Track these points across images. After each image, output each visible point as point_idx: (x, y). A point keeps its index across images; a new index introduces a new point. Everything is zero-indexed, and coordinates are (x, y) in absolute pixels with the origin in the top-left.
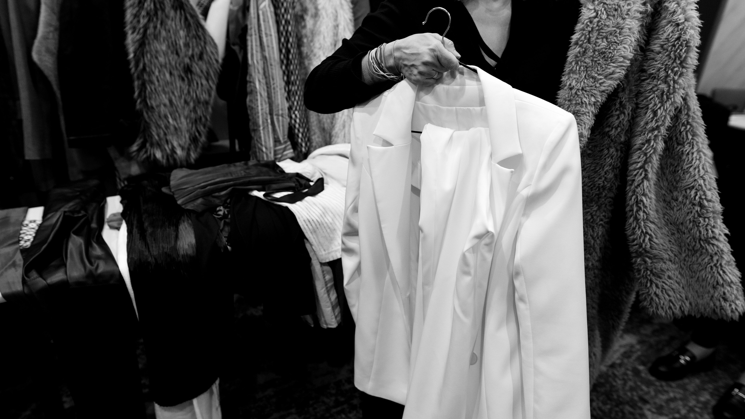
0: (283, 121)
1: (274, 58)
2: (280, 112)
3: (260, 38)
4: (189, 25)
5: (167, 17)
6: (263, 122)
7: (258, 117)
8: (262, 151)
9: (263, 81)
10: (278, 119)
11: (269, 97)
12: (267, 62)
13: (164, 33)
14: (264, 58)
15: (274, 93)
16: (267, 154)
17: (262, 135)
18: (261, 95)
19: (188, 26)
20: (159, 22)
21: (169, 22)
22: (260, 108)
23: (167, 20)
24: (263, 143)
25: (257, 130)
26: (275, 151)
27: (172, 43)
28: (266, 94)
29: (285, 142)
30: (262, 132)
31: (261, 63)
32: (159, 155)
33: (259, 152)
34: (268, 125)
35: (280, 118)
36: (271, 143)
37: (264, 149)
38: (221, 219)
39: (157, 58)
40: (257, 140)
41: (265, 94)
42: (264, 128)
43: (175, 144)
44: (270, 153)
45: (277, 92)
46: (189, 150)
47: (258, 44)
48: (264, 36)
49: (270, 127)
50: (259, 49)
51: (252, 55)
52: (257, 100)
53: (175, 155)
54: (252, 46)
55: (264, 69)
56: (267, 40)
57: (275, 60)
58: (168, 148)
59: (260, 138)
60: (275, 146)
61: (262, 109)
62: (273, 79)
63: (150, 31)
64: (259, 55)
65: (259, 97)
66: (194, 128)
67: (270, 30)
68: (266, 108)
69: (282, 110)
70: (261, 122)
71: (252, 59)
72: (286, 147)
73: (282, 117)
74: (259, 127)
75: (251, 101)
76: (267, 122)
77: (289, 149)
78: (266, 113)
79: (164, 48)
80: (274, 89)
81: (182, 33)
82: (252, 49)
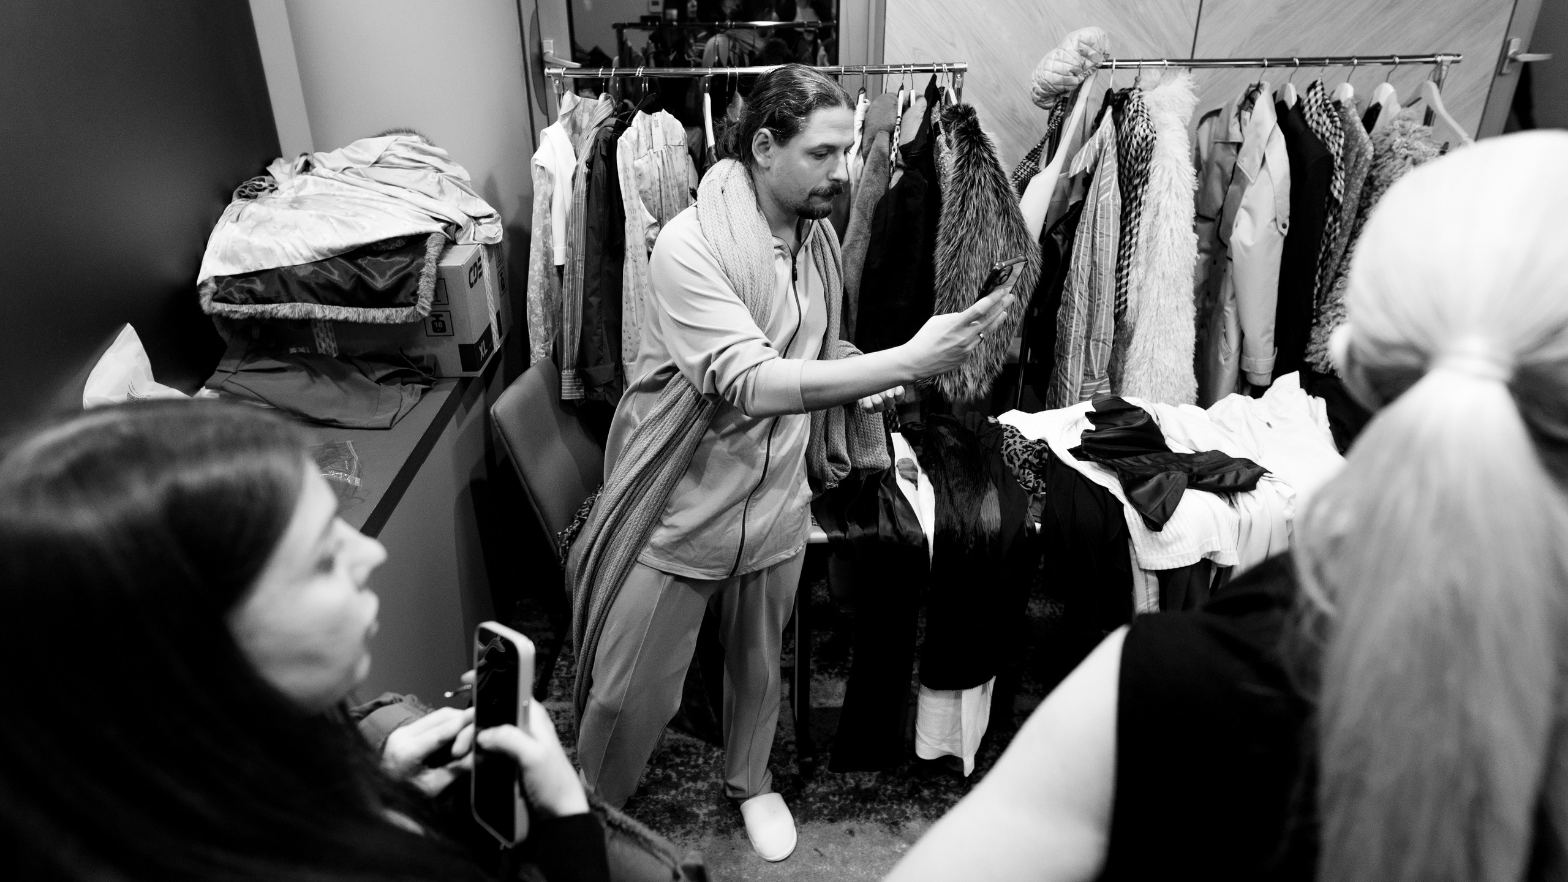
0: (1103, 349)
1: (1106, 265)
2: (1102, 337)
3: (1093, 237)
4: (1012, 231)
5: (988, 224)
6: (1074, 348)
7: (1069, 341)
8: (1066, 387)
9: (1086, 294)
10: (1097, 346)
11: (1090, 315)
12: (1096, 270)
13: (981, 244)
14: (1094, 263)
15: (1098, 311)
16: (1070, 392)
17: (1069, 365)
18: (1079, 312)
19: (1009, 232)
20: (978, 231)
21: (989, 230)
22: (1073, 329)
23: (987, 228)
24: (1069, 377)
25: (1063, 358)
26: (1083, 388)
27: (988, 255)
28: (1086, 311)
29: (1102, 378)
30: (1070, 361)
31: (1087, 270)
32: (947, 387)
33: (1061, 388)
34: (1080, 353)
35: (1101, 344)
36: (1081, 377)
37: (1068, 385)
38: (1030, 493)
39: (966, 273)
40: (1061, 371)
41: (1084, 311)
42: (1073, 357)
43: (968, 374)
44: (1076, 391)
45: (1103, 310)
46: (981, 381)
47: (1089, 245)
48: (1098, 236)
49: (1083, 355)
50: (1089, 252)
51: (1077, 257)
52: (1072, 318)
53: (965, 389)
54: (1080, 245)
55: (1090, 279)
56: (1101, 242)
57: (1106, 269)
58: (957, 380)
59: (1066, 369)
60: (1083, 382)
61: (1076, 331)
62: (1099, 293)
63: (967, 241)
64: (1088, 259)
65: (1075, 315)
66: (993, 355)
67: (1108, 229)
68: (1083, 329)
69: (1105, 334)
70: (1071, 349)
71: (1076, 263)
72: (1100, 384)
73: (1104, 343)
74: (1068, 354)
75: (1064, 315)
76: (1081, 349)
77: (1106, 388)
78: (1081, 337)
79: (978, 260)
80: (1098, 306)
81: (1001, 242)
82: (1079, 250)
